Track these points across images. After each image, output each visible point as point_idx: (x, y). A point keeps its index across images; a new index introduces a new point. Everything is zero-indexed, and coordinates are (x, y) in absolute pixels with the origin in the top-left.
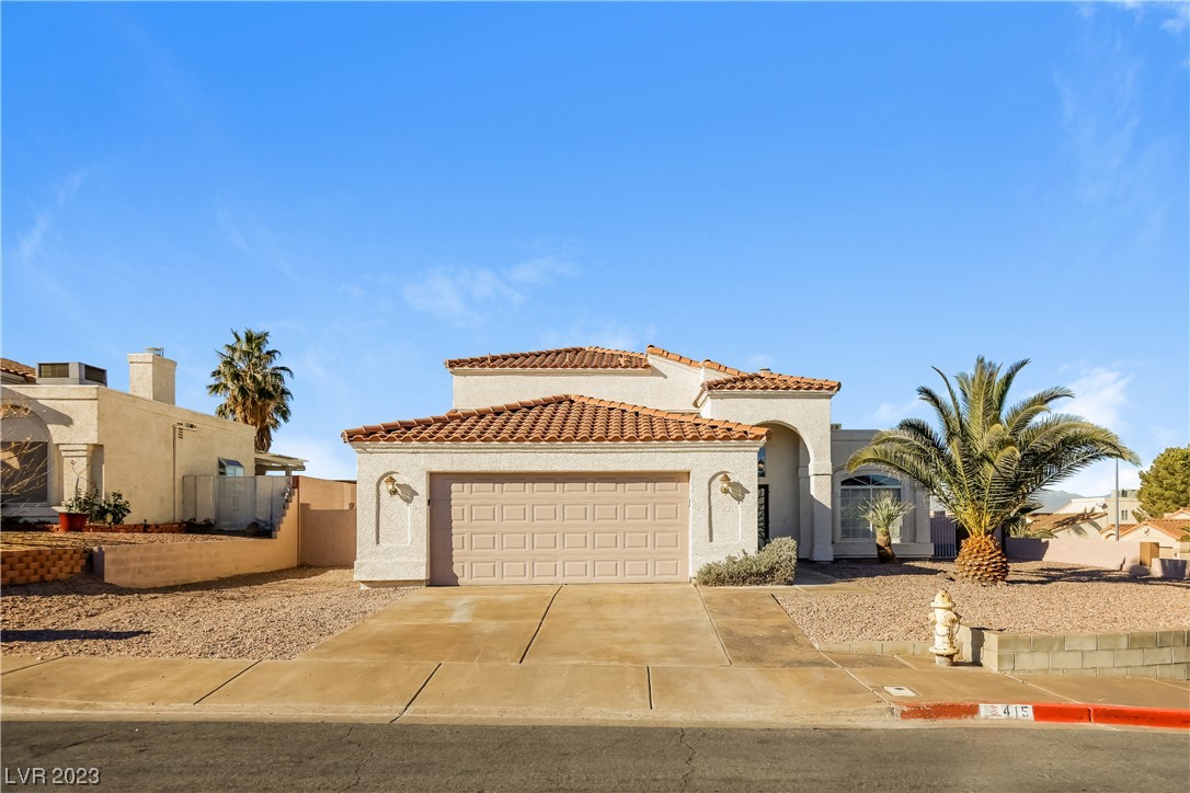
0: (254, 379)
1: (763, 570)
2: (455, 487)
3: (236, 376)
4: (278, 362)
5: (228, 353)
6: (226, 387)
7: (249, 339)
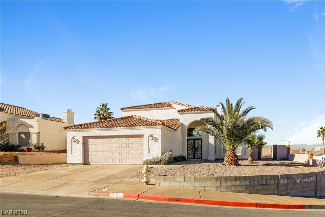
0: (103, 115)
1: (158, 161)
2: (89, 140)
3: (99, 115)
4: (109, 111)
5: (98, 109)
6: (97, 118)
7: (103, 105)
